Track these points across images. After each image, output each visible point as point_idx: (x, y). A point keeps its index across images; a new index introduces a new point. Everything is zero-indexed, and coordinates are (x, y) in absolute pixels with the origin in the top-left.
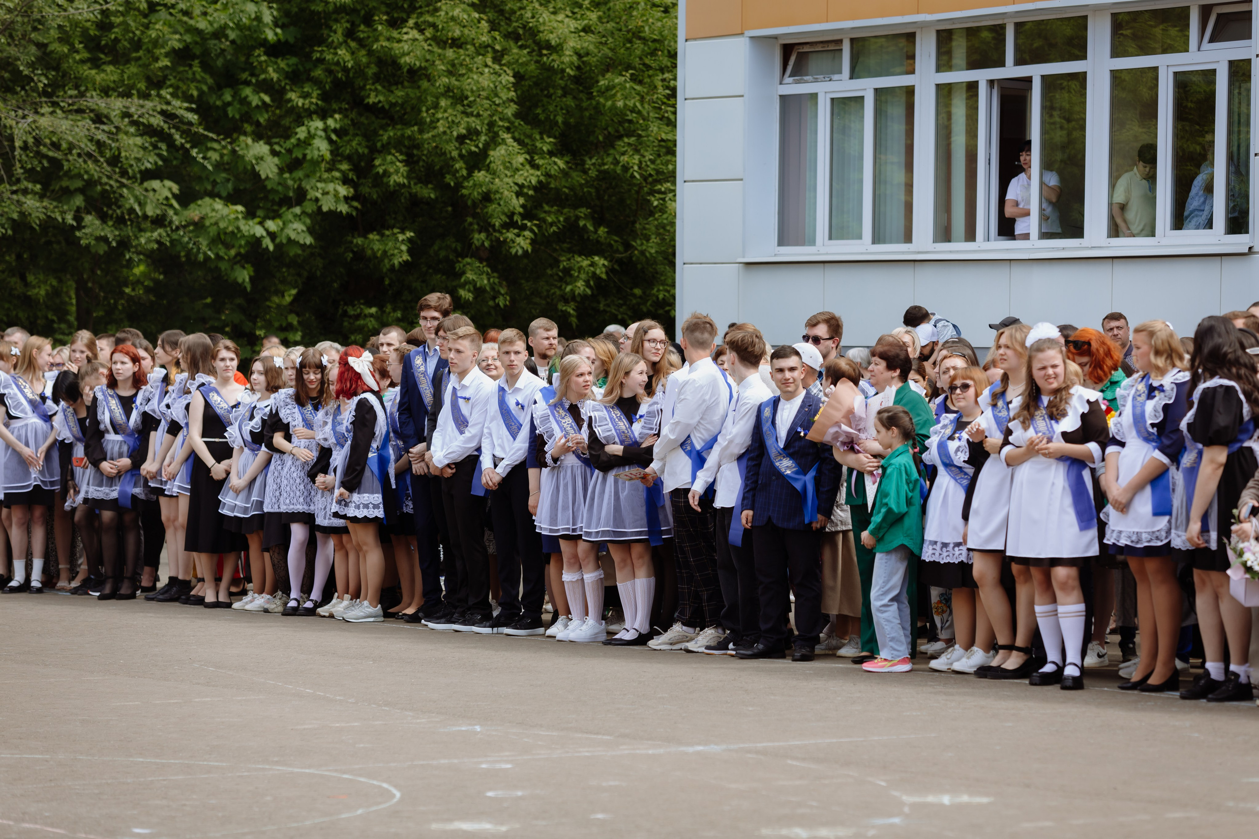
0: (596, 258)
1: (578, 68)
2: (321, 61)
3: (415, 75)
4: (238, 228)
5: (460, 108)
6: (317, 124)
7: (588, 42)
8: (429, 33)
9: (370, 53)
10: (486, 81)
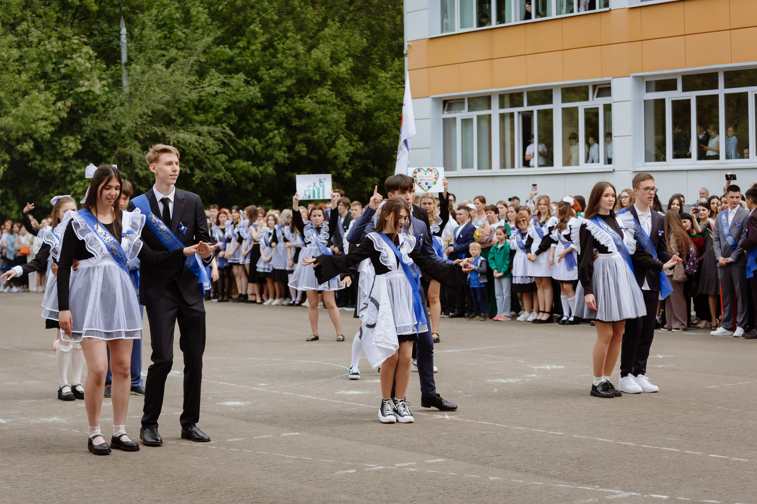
0: (375, 178)
1: (367, 110)
2: (275, 111)
3: (309, 115)
4: (249, 170)
5: (325, 126)
6: (276, 132)
7: (371, 101)
8: (314, 100)
9: (293, 108)
10: (335, 116)
